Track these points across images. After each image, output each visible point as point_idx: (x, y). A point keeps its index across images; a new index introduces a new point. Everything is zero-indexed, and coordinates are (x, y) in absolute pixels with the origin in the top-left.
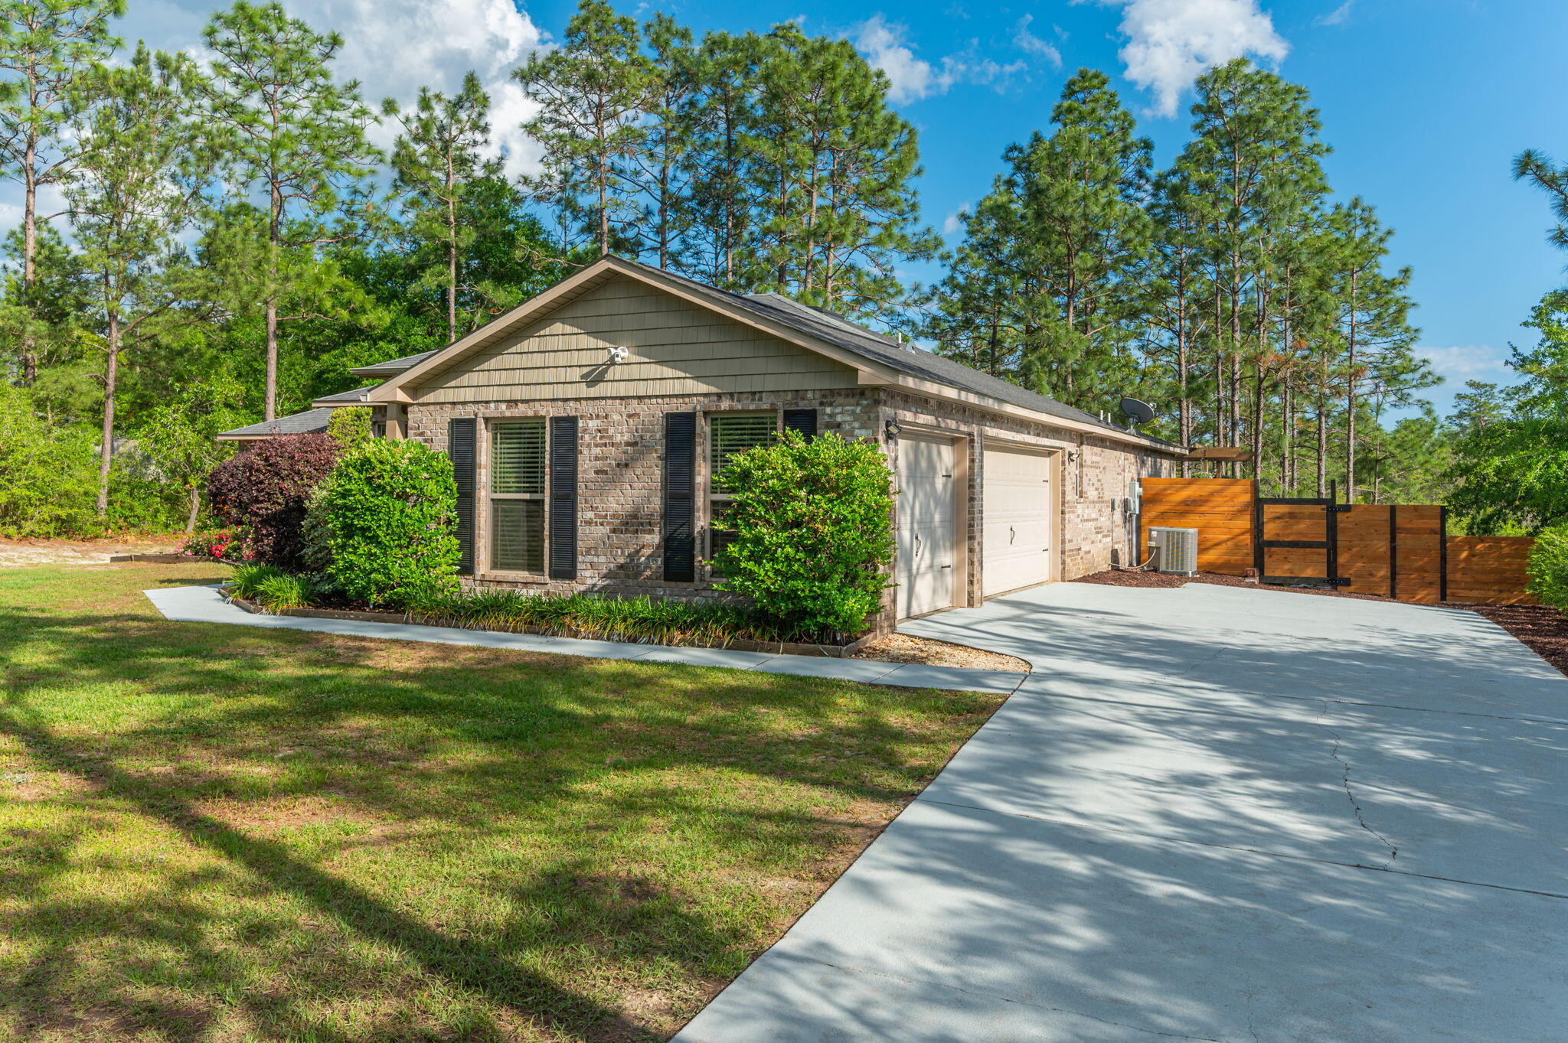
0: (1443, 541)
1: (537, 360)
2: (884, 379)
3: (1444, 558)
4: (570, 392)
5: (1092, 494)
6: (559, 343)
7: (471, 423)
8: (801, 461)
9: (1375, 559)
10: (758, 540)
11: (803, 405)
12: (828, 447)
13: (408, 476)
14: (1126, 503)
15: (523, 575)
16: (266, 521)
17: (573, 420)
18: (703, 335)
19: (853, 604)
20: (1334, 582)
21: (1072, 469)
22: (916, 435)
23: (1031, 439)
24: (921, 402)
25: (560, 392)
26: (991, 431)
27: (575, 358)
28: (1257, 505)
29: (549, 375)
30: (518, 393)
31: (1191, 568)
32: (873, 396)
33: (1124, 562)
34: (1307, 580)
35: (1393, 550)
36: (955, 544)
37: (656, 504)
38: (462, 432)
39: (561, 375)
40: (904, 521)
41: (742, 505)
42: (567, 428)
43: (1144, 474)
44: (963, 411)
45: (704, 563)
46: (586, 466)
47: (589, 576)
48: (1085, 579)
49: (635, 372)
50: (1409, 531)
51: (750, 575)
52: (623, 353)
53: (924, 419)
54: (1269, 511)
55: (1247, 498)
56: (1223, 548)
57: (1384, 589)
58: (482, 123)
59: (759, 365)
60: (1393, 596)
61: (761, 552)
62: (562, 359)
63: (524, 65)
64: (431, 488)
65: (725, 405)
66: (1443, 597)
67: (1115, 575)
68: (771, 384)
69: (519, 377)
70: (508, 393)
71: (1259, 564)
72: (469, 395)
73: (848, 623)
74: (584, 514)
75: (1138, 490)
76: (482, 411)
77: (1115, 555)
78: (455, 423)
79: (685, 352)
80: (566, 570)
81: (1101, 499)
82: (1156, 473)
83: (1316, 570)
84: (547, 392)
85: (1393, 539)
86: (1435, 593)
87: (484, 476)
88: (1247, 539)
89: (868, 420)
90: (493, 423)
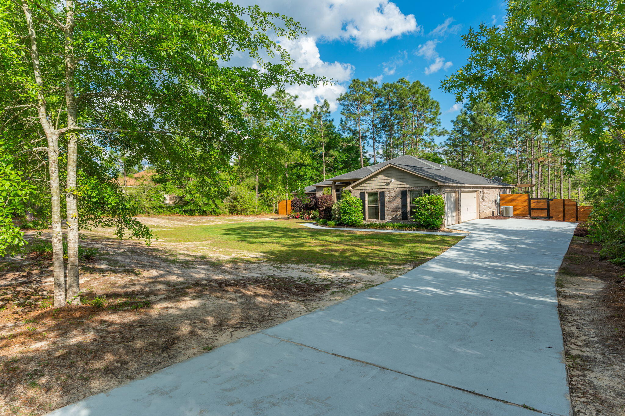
0: (577, 207)
1: (376, 182)
2: (442, 184)
3: (577, 211)
4: (383, 187)
5: (486, 199)
6: (381, 178)
7: (364, 193)
8: (428, 199)
9: (559, 212)
10: (421, 213)
11: (427, 189)
12: (433, 196)
13: (355, 203)
14: (496, 200)
15: (375, 220)
16: (322, 211)
17: (384, 192)
18: (408, 177)
19: (438, 222)
20: (549, 217)
21: (481, 194)
22: (448, 192)
23: (471, 190)
24: (449, 187)
25: (381, 187)
26: (462, 190)
27: (384, 181)
28: (529, 200)
29: (379, 184)
30: (373, 188)
31: (511, 215)
32: (441, 187)
33: (495, 214)
34: (543, 217)
35: (564, 210)
36: (456, 211)
37: (400, 206)
38: (362, 195)
39: (381, 184)
40: (446, 208)
41: (418, 207)
42: (383, 194)
43: (501, 193)
44: (457, 187)
45: (409, 216)
46: (386, 200)
47: (388, 219)
48: (485, 218)
49: (395, 183)
50: (569, 205)
51: (420, 219)
52: (393, 180)
53: (449, 189)
54: (532, 201)
55: (527, 198)
56: (521, 210)
57: (562, 219)
58: (328, 111)
59: (419, 182)
60: (564, 220)
61: (422, 215)
62: (381, 181)
63: (339, 97)
64: (359, 205)
65: (412, 189)
66: (577, 220)
67: (493, 217)
68: (421, 185)
69: (373, 185)
70: (371, 188)
71: (530, 214)
72: (363, 188)
73: (437, 226)
74: (386, 209)
75: (499, 197)
76: (366, 191)
77: (493, 213)
78: (361, 193)
79: (405, 180)
80: (383, 218)
81: (489, 200)
82: (505, 193)
83: (544, 214)
84: (378, 187)
85: (564, 207)
86: (575, 220)
87: (367, 202)
88: (527, 207)
89: (439, 191)
90: (368, 193)
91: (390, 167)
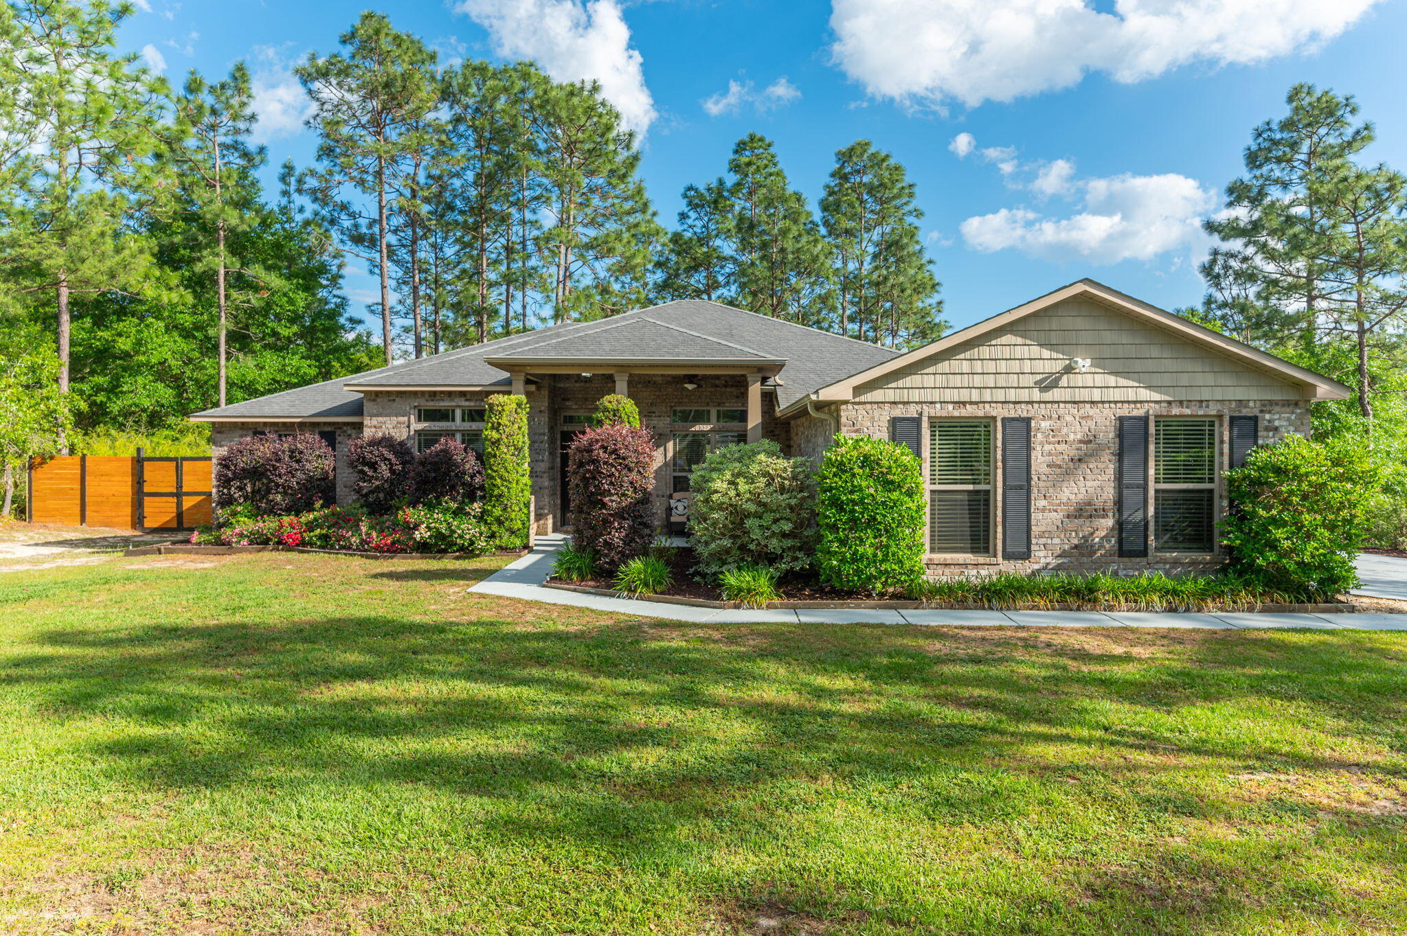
1: (989, 367)
4: (1024, 395)
6: (1006, 353)
7: (915, 420)
11: (1245, 412)
15: (969, 557)
17: (1028, 421)
25: (1012, 395)
27: (1028, 366)
29: (999, 381)
30: (965, 396)
32: (1305, 406)
37: (1110, 492)
39: (1014, 380)
42: (1021, 429)
46: (1039, 462)
47: (1042, 557)
49: (1090, 379)
52: (1077, 362)
62: (1015, 367)
65: (1175, 410)
68: (1218, 394)
69: (967, 381)
70: (954, 396)
72: (914, 396)
74: (1038, 503)
76: (927, 410)
78: (894, 422)
79: (1137, 366)
80: (1019, 552)
84: (998, 395)
87: (925, 469)
89: (1301, 426)
90: (935, 423)
91: (1083, 301)
